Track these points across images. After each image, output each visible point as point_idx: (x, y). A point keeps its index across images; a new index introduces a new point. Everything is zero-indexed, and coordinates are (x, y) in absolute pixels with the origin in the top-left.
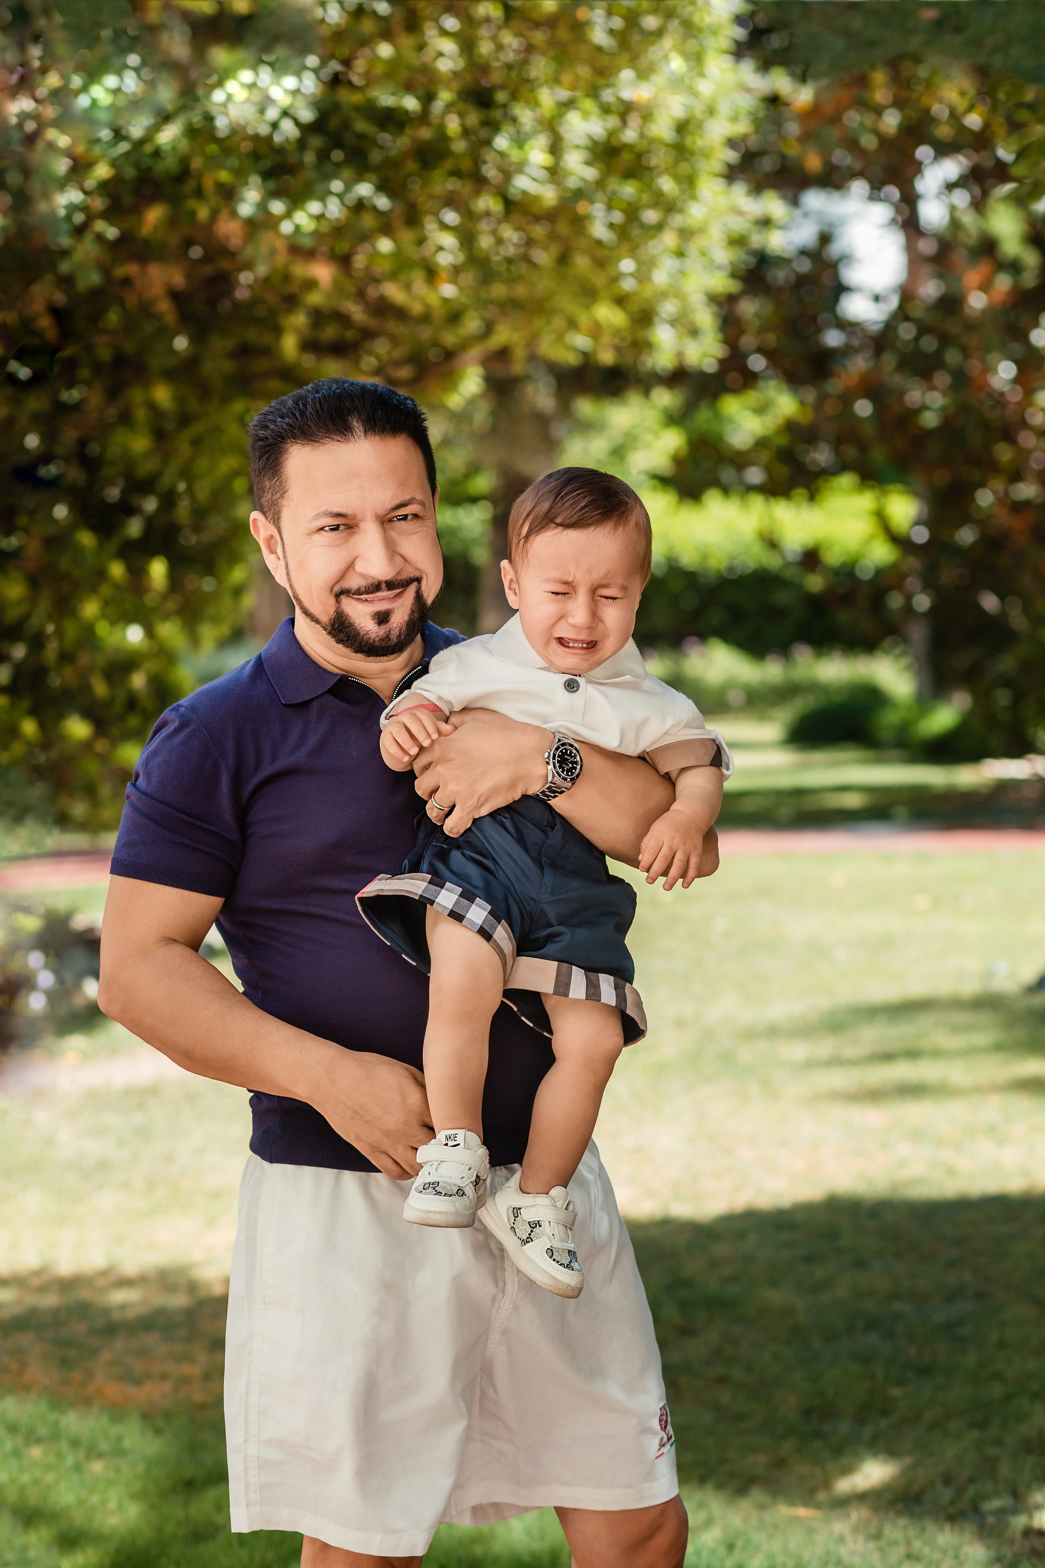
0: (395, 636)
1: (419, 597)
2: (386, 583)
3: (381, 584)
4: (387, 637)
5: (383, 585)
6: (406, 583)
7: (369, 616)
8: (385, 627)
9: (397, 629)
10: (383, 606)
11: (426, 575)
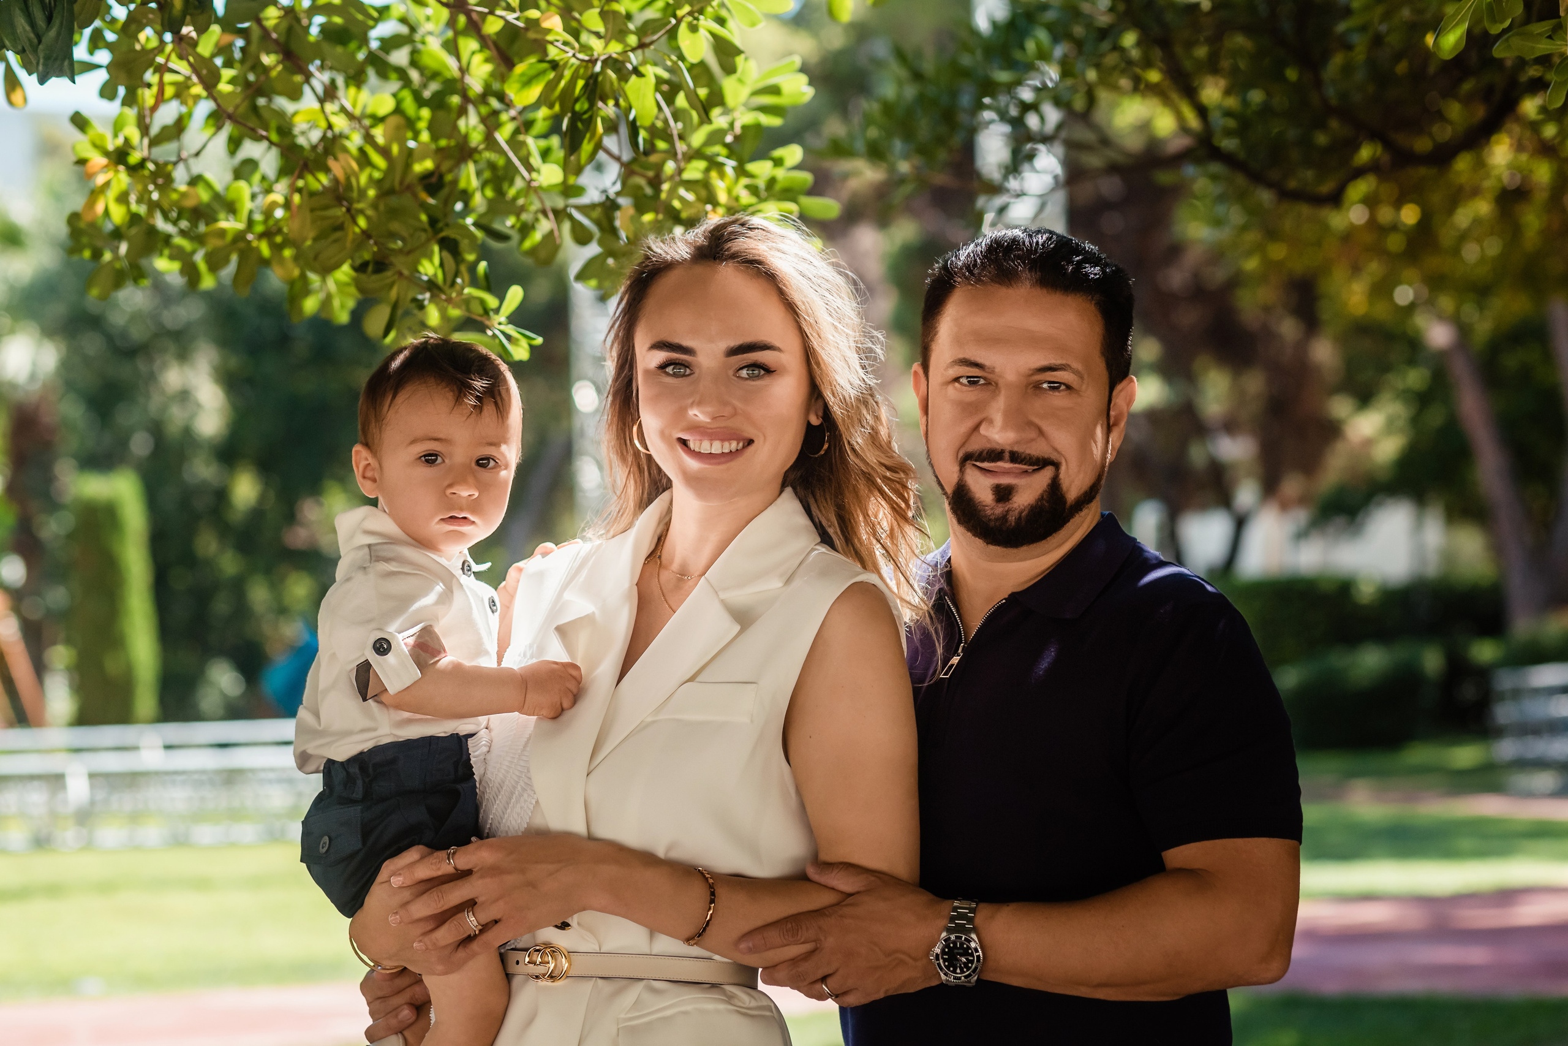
0: (1013, 518)
1: (1055, 486)
2: (1010, 453)
3: (1004, 452)
4: (1004, 518)
5: (1007, 455)
6: (1041, 463)
7: (989, 490)
8: (1004, 505)
9: (1017, 511)
10: (1005, 481)
11: (1066, 460)
